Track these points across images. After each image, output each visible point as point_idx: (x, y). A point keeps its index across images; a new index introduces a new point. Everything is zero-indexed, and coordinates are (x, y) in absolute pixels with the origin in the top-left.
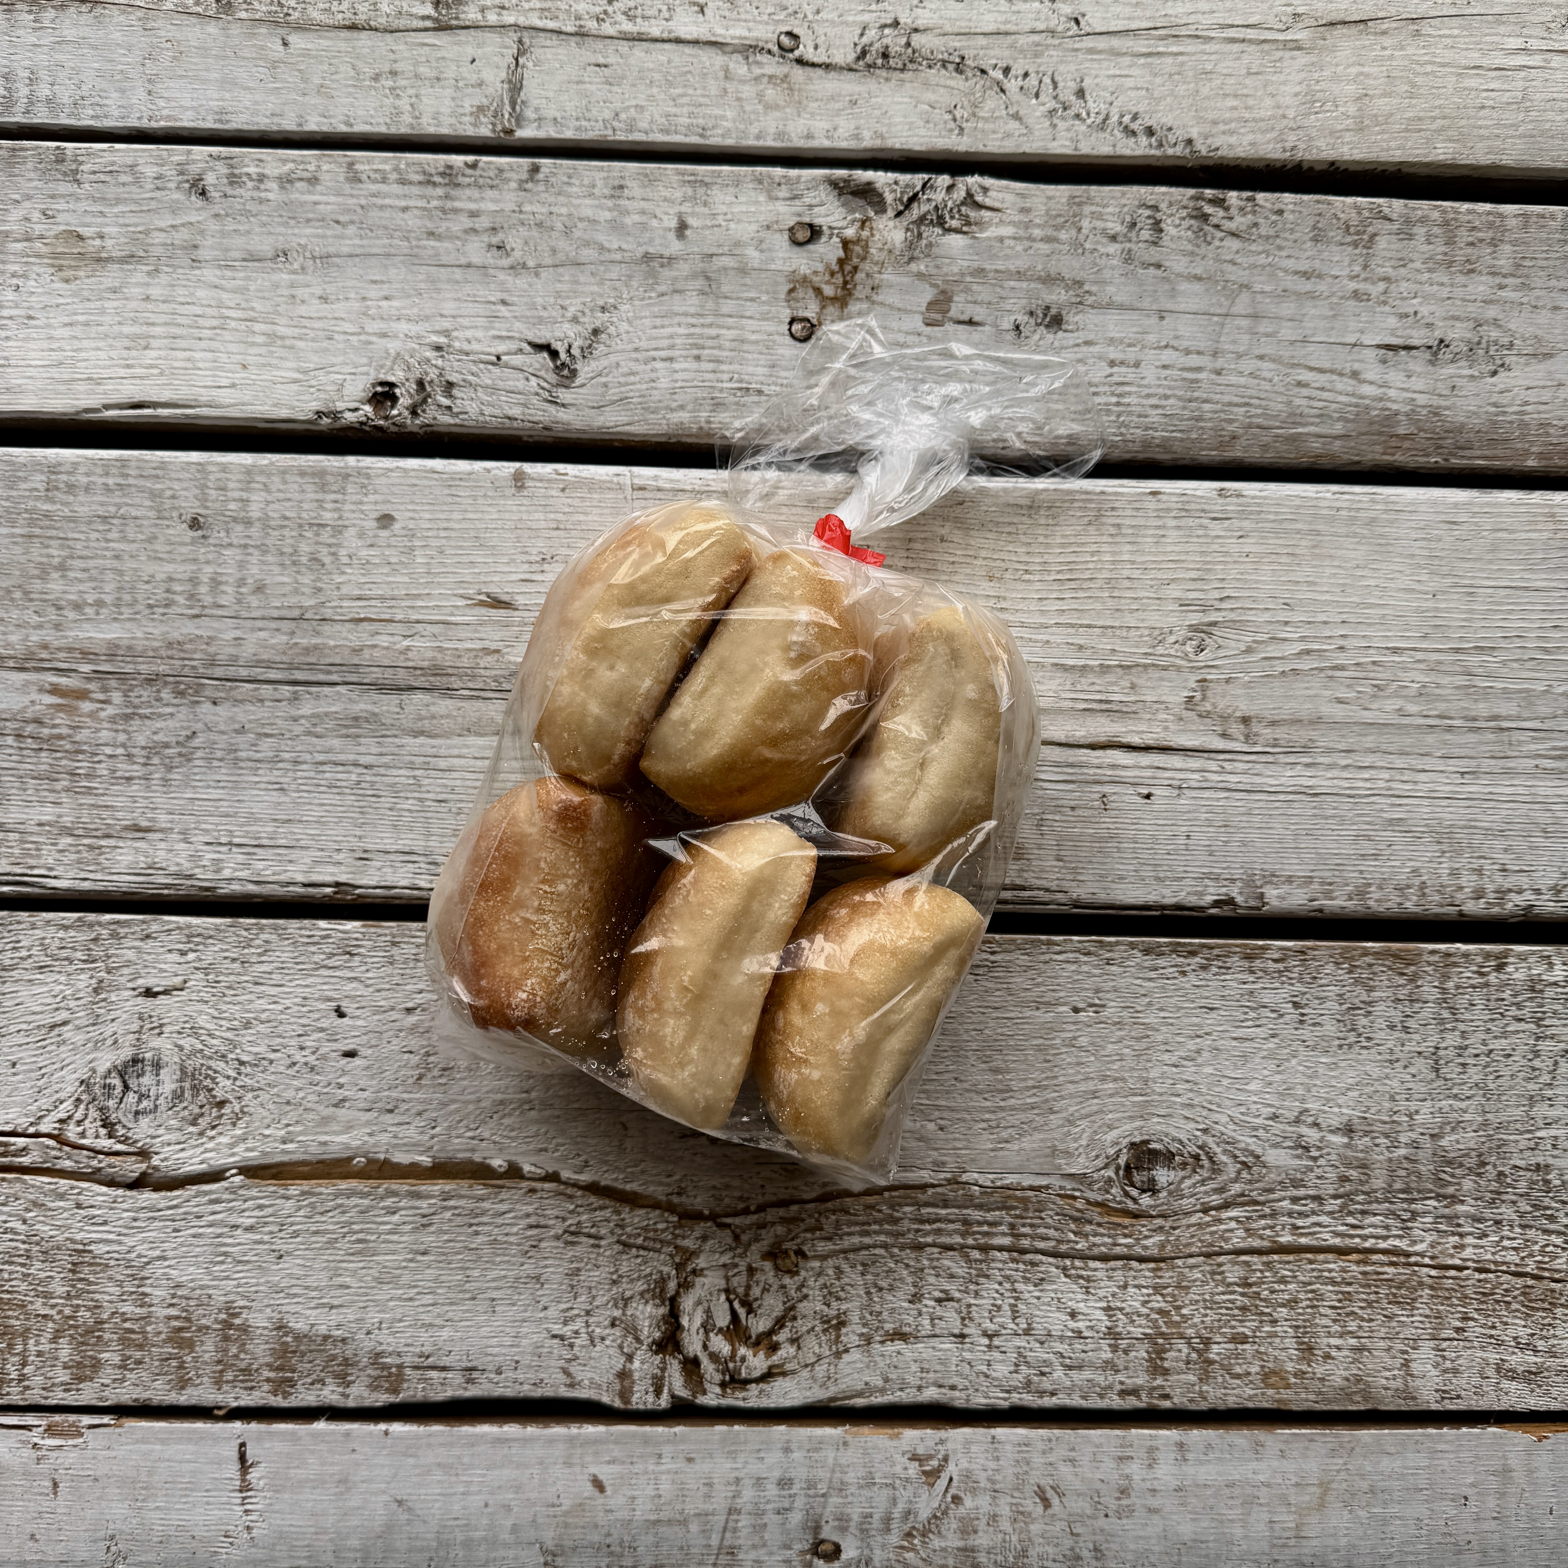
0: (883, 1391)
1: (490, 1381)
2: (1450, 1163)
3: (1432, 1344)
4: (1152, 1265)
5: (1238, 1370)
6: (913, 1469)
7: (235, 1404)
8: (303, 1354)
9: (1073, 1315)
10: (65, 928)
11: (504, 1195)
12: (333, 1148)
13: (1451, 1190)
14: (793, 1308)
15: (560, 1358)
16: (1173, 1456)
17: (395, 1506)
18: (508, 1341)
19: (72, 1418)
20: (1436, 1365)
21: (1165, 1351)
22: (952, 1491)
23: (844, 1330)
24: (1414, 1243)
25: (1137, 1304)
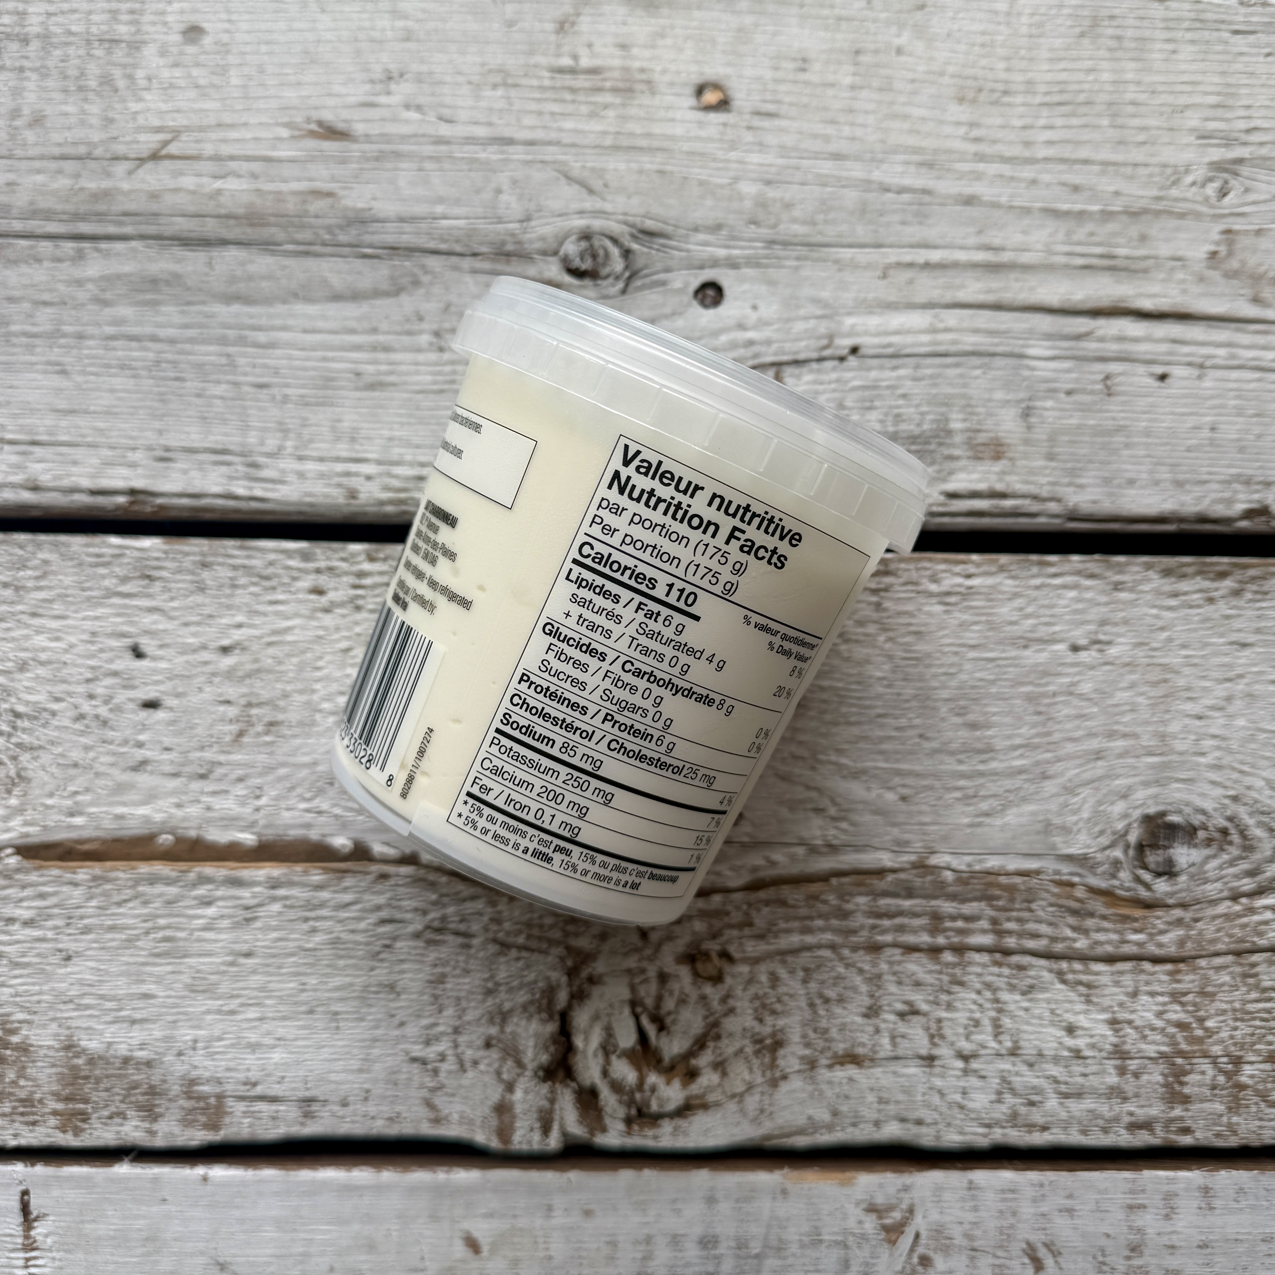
0: (830, 1128)
1: (333, 1115)
4: (1169, 967)
6: (870, 1224)
8: (98, 1081)
9: (1071, 1030)
11: (349, 881)
12: (132, 823)
14: (716, 1024)
15: (422, 1086)
16: (1195, 1204)
18: (355, 1064)
21: (1186, 1073)
22: (920, 1250)
23: (781, 1052)
25: (1150, 1016)
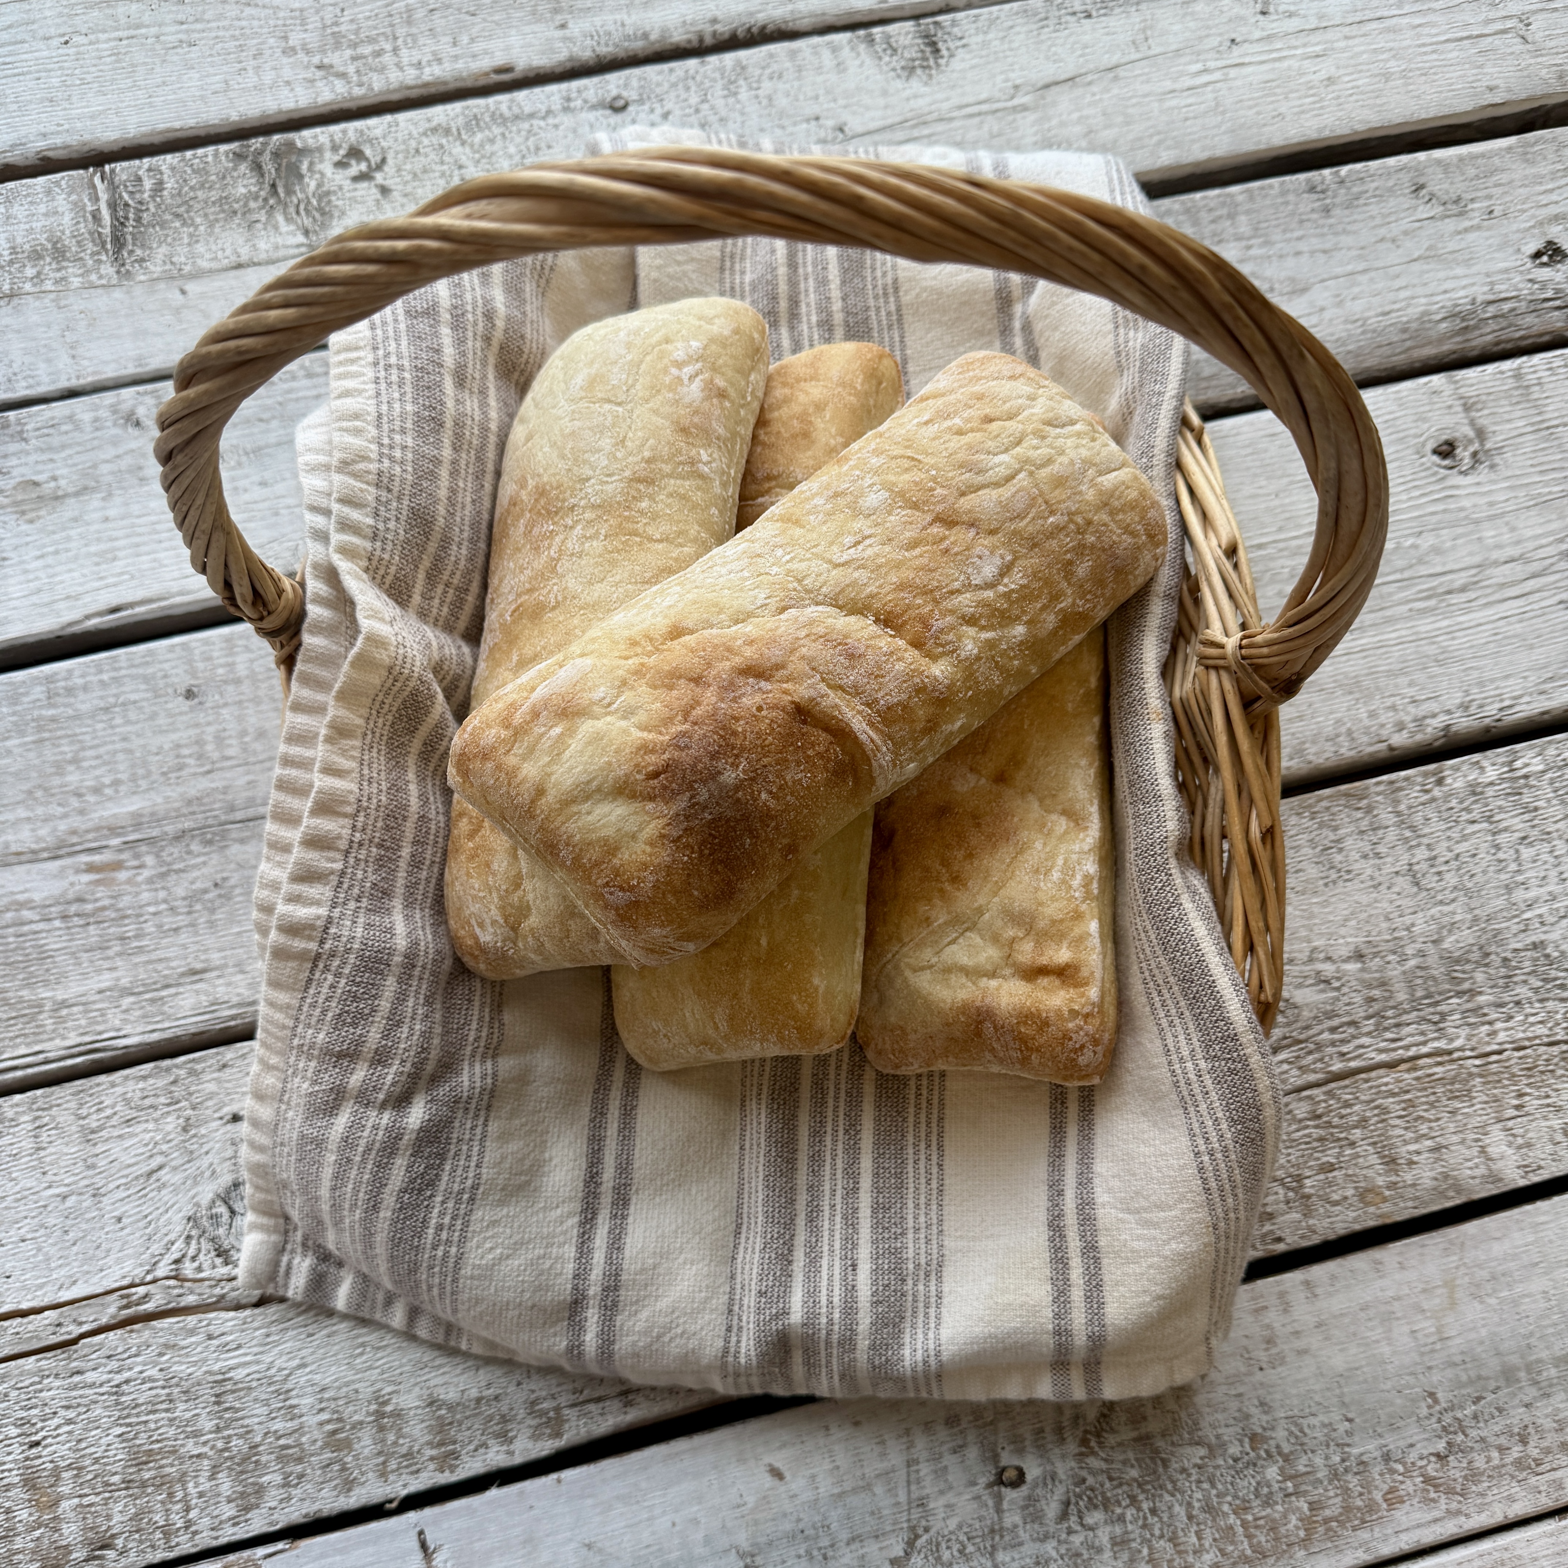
2: (1457, 961)
3: (1499, 1126)
5: (1335, 1197)
7: (404, 1493)
10: (144, 1078)
13: (1466, 986)
17: (584, 1551)
19: (246, 1554)
20: (1510, 1144)
24: (1451, 1040)
